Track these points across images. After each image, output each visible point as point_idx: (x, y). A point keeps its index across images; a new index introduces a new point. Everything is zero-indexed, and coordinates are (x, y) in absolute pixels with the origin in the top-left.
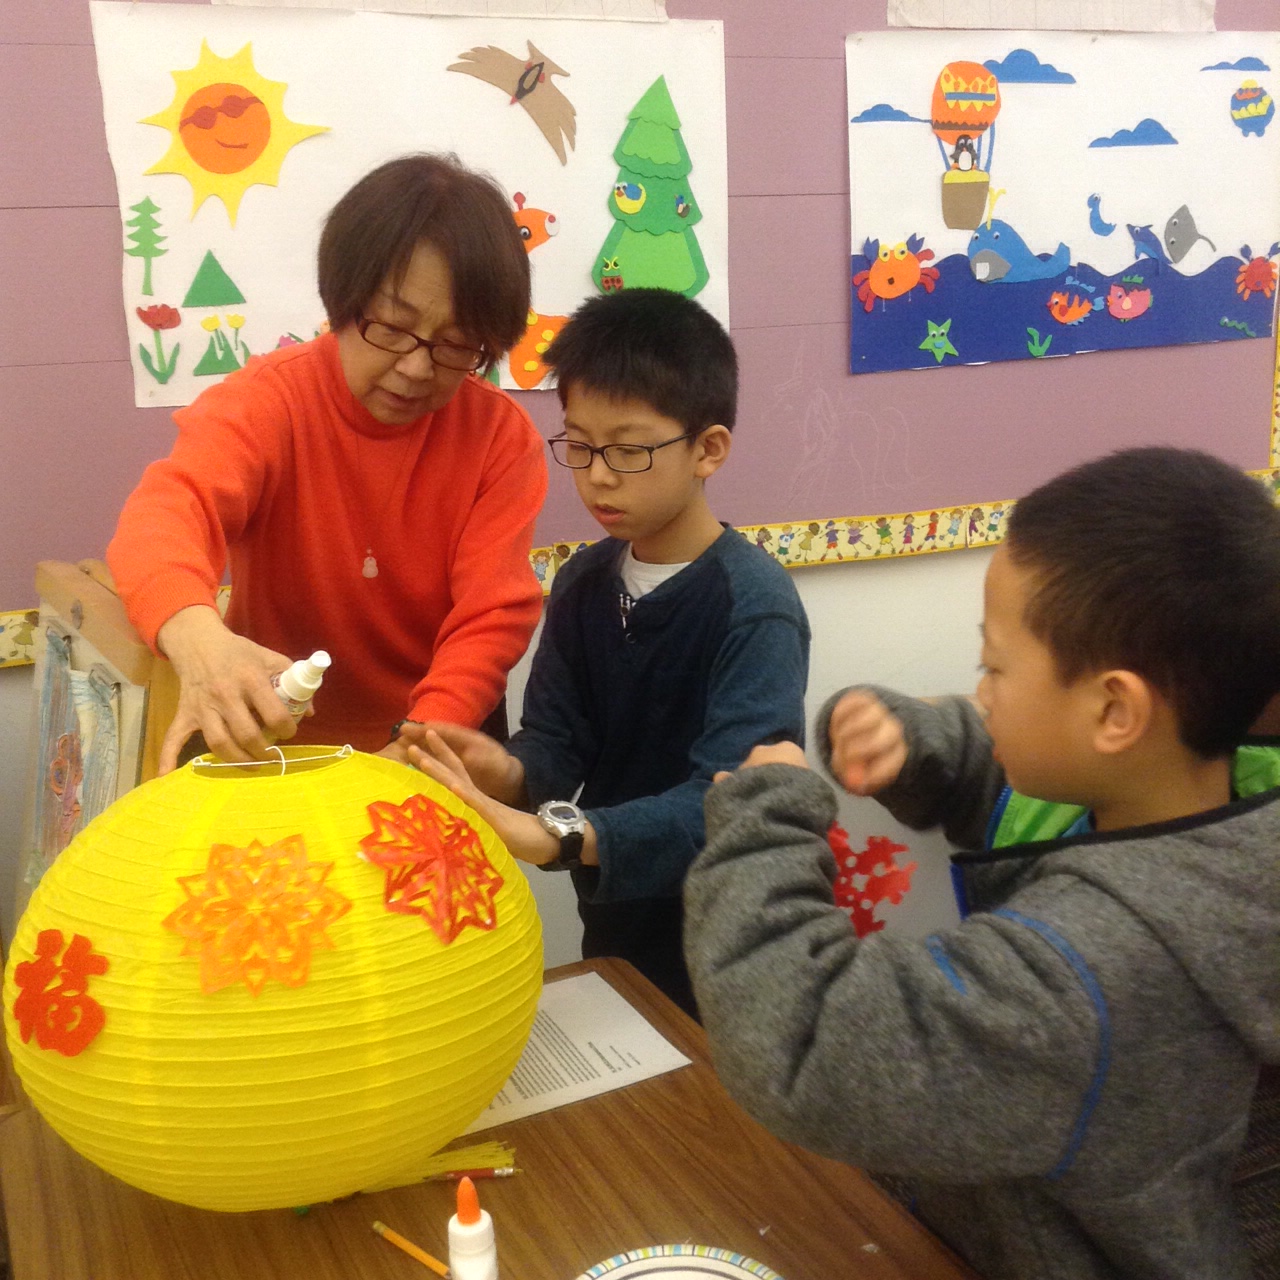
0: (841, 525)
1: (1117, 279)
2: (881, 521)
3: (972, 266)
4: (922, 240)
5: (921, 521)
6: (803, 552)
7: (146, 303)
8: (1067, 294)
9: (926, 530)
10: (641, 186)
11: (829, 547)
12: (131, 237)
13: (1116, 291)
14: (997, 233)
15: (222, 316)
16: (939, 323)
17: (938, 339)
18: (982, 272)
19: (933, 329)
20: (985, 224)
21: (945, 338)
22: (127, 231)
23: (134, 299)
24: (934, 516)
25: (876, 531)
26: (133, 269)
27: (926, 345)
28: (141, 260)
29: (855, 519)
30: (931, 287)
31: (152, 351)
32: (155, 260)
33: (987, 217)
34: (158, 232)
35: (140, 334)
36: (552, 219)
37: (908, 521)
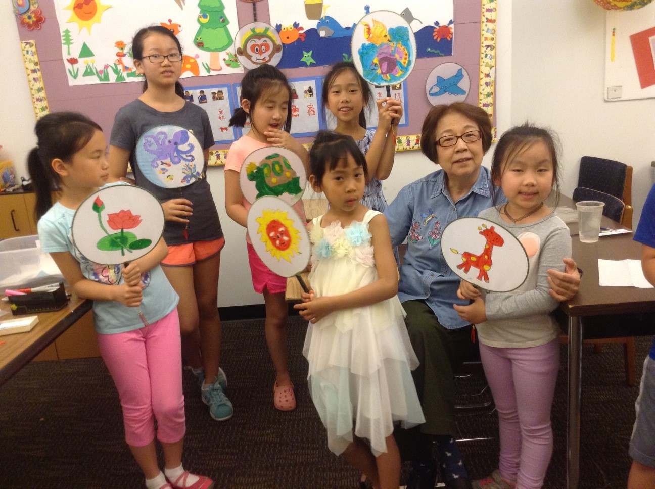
3: (318, 32)
4: (299, 24)
7: (69, 57)
10: (207, 14)
12: (63, 40)
14: (328, 21)
15: (89, 60)
16: (308, 52)
17: (307, 57)
18: (322, 34)
19: (305, 54)
20: (322, 18)
21: (310, 57)
22: (62, 38)
23: (65, 56)
26: (64, 48)
27: (303, 59)
28: (66, 46)
30: (303, 39)
31: (72, 70)
32: (70, 46)
33: (323, 15)
34: (70, 38)
35: (68, 66)
36: (180, 26)
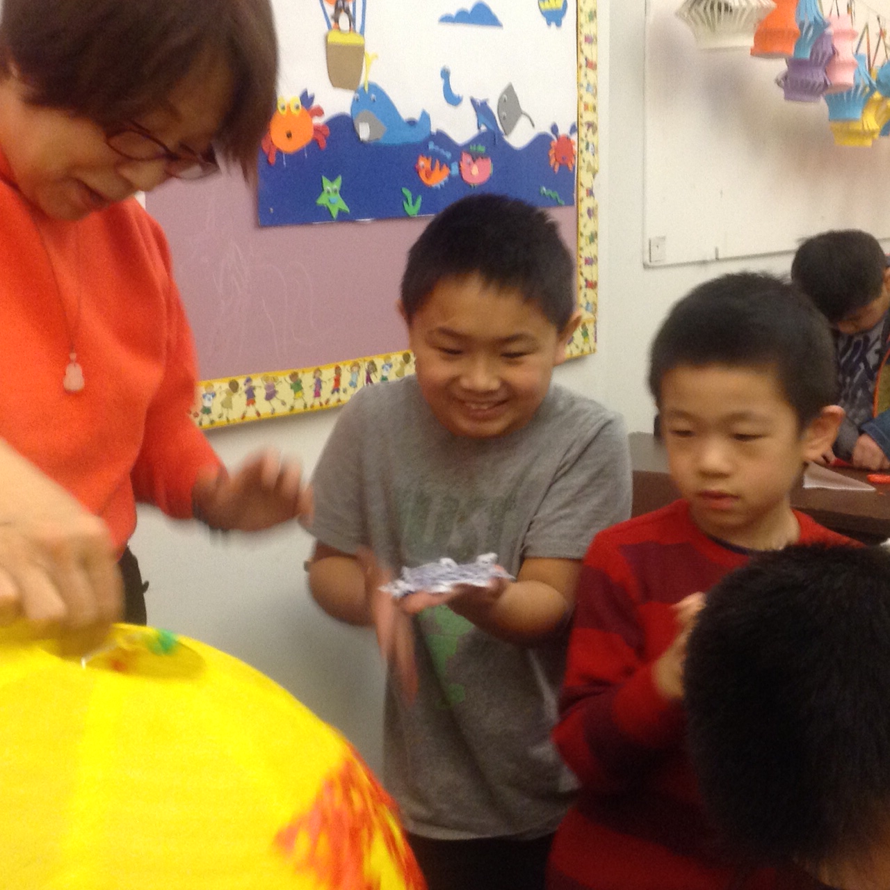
0: (258, 382)
1: (466, 147)
2: (294, 376)
3: (356, 125)
5: (328, 374)
6: (225, 411)
8: (430, 159)
9: (332, 384)
11: (248, 404)
13: (467, 159)
14: (373, 96)
16: (332, 179)
17: (331, 195)
19: (328, 185)
20: (363, 87)
21: (338, 195)
24: (338, 370)
25: (289, 387)
27: (322, 200)
29: (271, 375)
30: (323, 144)
33: (363, 81)
37: (317, 375)
